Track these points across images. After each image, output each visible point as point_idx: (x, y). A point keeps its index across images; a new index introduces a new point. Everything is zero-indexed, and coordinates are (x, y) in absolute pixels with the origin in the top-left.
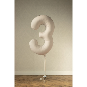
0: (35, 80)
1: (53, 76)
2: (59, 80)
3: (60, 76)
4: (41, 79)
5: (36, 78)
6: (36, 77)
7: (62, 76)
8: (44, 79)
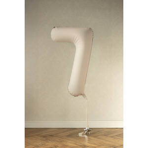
0: (70, 136)
1: (100, 130)
2: (112, 135)
3: (113, 130)
4: (80, 134)
5: (72, 133)
6: (72, 131)
7: (116, 130)
8: (86, 134)
